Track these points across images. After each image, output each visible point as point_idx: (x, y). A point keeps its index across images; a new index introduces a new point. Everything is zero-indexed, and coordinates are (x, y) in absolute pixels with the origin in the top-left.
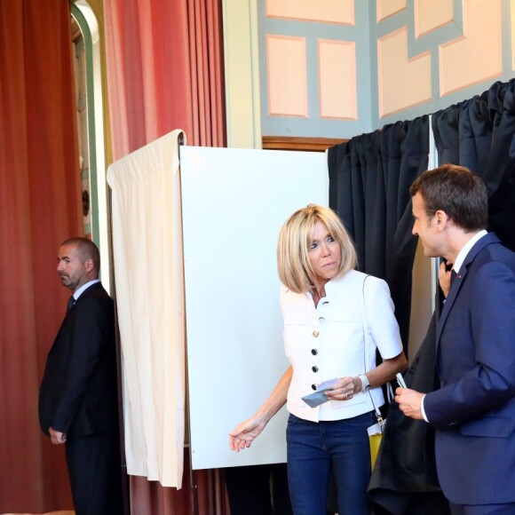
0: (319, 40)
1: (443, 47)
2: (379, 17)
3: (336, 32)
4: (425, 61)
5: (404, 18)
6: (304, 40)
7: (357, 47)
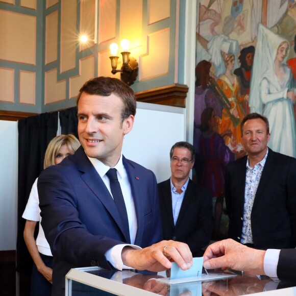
0: (20, 71)
1: (71, 78)
2: (46, 63)
3: (28, 68)
4: (64, 83)
5: (56, 64)
6: (14, 70)
7: (36, 74)
